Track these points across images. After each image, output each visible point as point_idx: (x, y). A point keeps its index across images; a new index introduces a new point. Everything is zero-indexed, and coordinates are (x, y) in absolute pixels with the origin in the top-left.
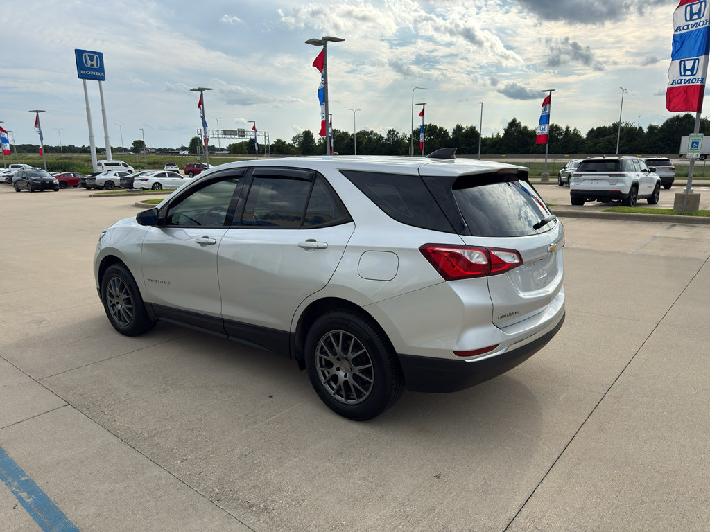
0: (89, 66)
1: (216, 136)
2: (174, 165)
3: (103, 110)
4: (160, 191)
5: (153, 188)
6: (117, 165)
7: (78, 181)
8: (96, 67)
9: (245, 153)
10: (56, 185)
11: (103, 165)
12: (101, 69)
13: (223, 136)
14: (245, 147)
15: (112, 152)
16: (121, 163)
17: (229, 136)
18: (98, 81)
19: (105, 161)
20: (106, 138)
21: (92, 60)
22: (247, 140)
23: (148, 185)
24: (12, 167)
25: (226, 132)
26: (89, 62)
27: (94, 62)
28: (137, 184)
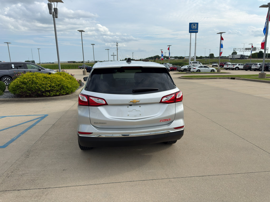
0: (193, 28)
1: (242, 51)
2: (216, 63)
3: (196, 43)
4: (200, 73)
5: (197, 71)
6: (197, 63)
7: (176, 69)
8: (195, 28)
9: (256, 58)
10: (169, 70)
11: (192, 63)
12: (197, 29)
13: (245, 51)
14: (257, 55)
15: (196, 58)
16: (198, 62)
17: (248, 51)
18: (195, 33)
19: (193, 62)
20: (195, 53)
21: (194, 26)
22: (258, 52)
23: (195, 70)
24: (165, 64)
25: (246, 49)
26: (193, 27)
27: (195, 27)
28: (192, 70)
